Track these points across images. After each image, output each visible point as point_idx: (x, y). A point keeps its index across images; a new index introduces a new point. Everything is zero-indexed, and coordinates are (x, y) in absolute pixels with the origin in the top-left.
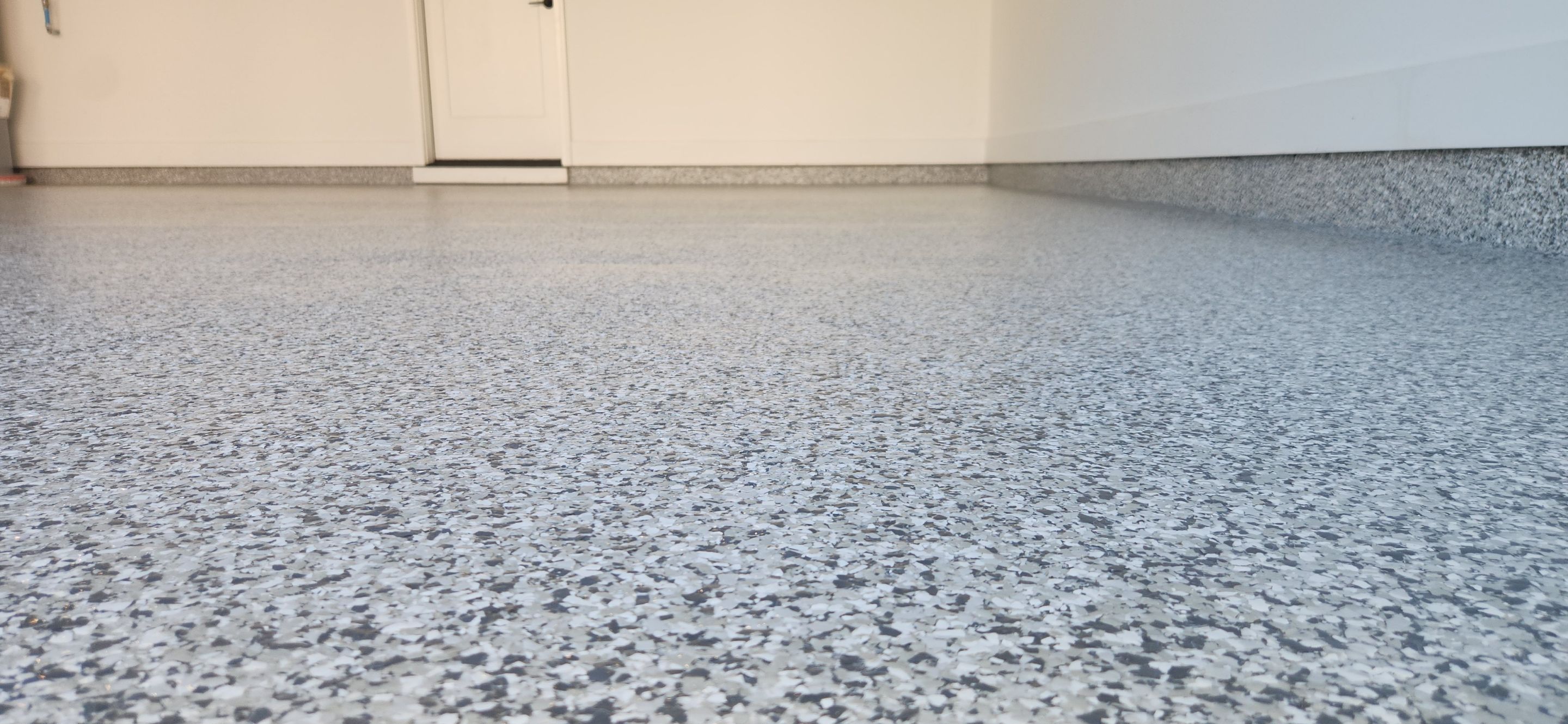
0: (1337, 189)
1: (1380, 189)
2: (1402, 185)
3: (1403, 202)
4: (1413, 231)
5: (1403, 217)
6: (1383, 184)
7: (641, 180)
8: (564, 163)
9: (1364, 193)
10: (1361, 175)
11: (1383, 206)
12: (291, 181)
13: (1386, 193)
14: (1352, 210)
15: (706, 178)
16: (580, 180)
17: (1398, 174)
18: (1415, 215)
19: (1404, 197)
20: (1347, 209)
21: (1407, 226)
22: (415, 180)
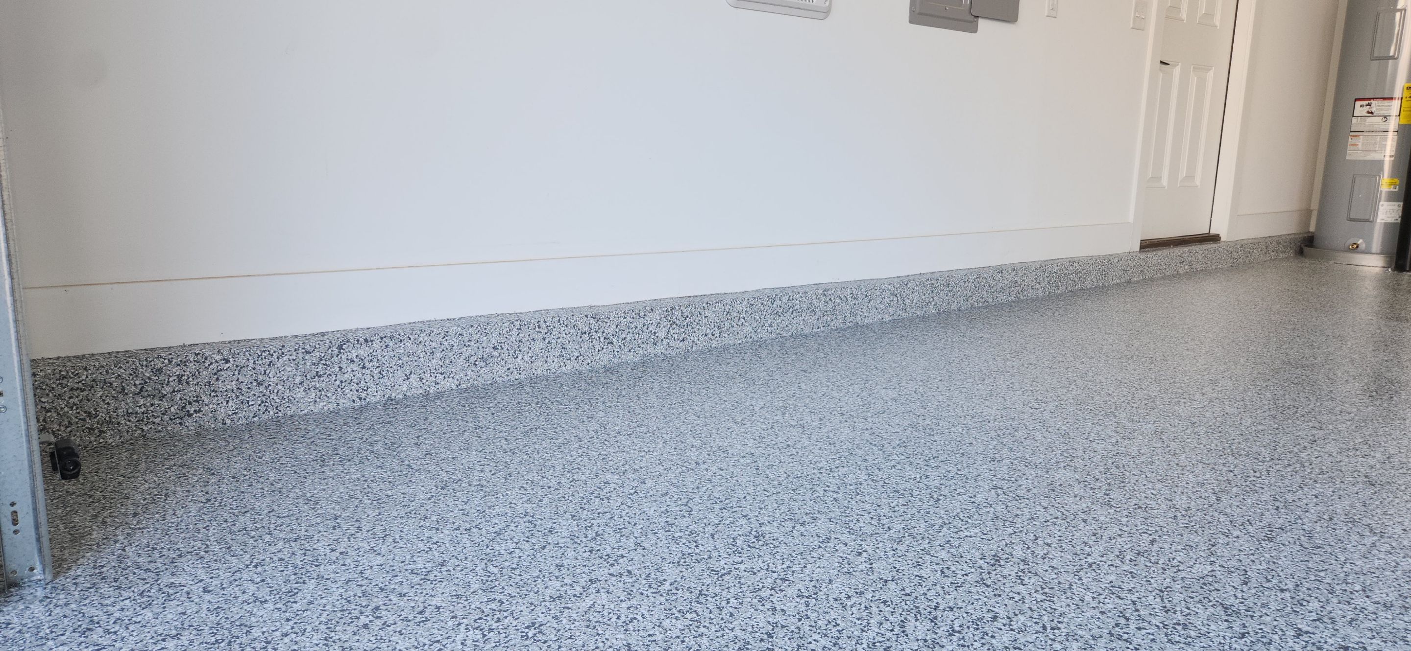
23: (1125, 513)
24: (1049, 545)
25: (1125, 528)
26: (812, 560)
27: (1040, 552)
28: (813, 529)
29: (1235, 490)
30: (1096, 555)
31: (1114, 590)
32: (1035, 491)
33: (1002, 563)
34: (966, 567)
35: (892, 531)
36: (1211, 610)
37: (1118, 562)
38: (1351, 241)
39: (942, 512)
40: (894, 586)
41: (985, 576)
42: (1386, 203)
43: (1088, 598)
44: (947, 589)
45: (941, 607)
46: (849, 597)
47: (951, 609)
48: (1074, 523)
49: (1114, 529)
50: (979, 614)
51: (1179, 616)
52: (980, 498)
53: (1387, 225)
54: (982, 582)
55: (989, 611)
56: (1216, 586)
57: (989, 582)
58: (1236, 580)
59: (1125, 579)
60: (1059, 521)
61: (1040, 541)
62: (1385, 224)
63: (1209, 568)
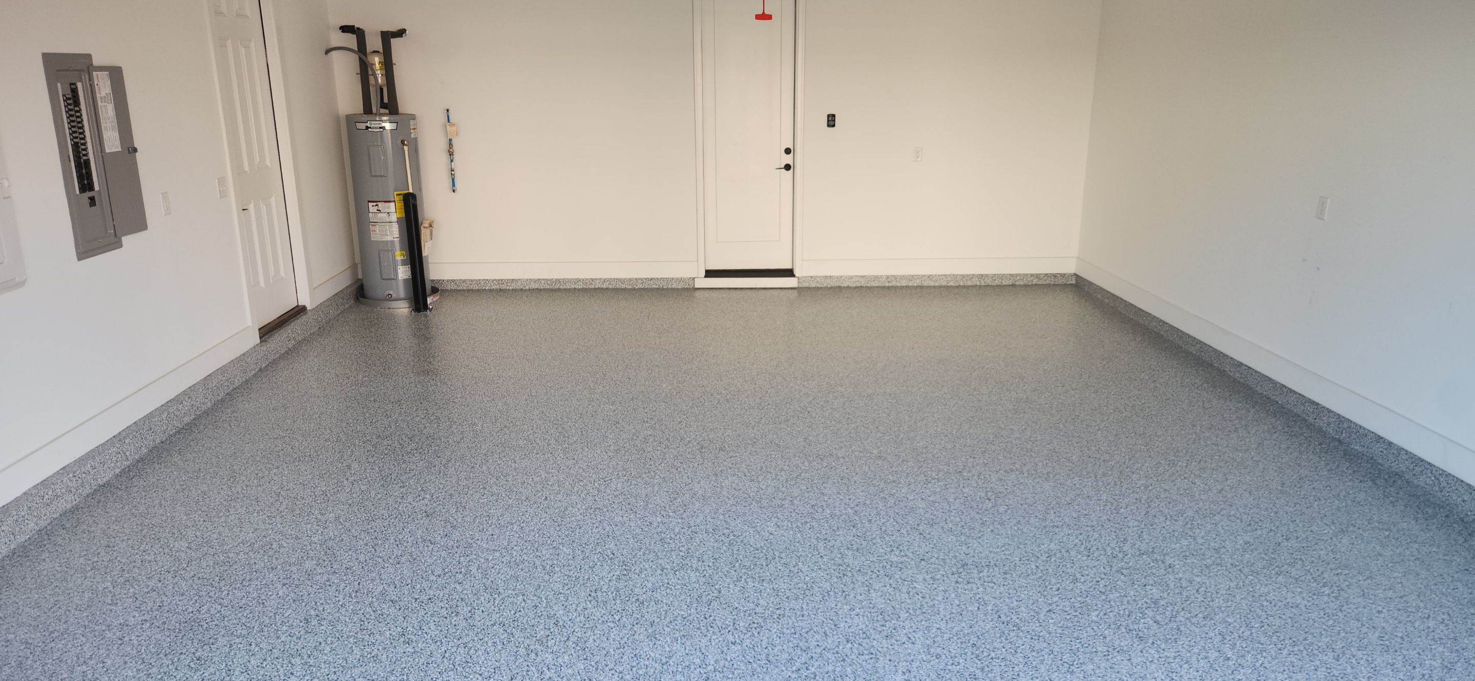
7: (845, 285)
12: (610, 287)
15: (889, 282)
16: (805, 284)
22: (696, 286)
23: (343, 574)
24: (322, 604)
25: (347, 582)
26: (233, 657)
27: (321, 609)
28: (219, 644)
29: (380, 542)
30: (342, 600)
31: (354, 612)
32: (302, 579)
33: (310, 620)
34: (297, 629)
35: (256, 628)
36: (388, 604)
37: (351, 599)
38: (387, 293)
39: (270, 609)
40: (275, 651)
41: (307, 629)
42: (401, 267)
43: (347, 620)
44: (296, 641)
45: (299, 649)
46: (262, 663)
47: (303, 648)
48: (326, 589)
49: (343, 585)
50: (314, 645)
51: (379, 612)
52: (281, 594)
53: (405, 281)
54: (307, 632)
55: (317, 642)
56: (387, 593)
57: (310, 631)
58: (392, 587)
59: (356, 606)
60: (320, 591)
61: (318, 604)
62: (404, 280)
63: (382, 587)
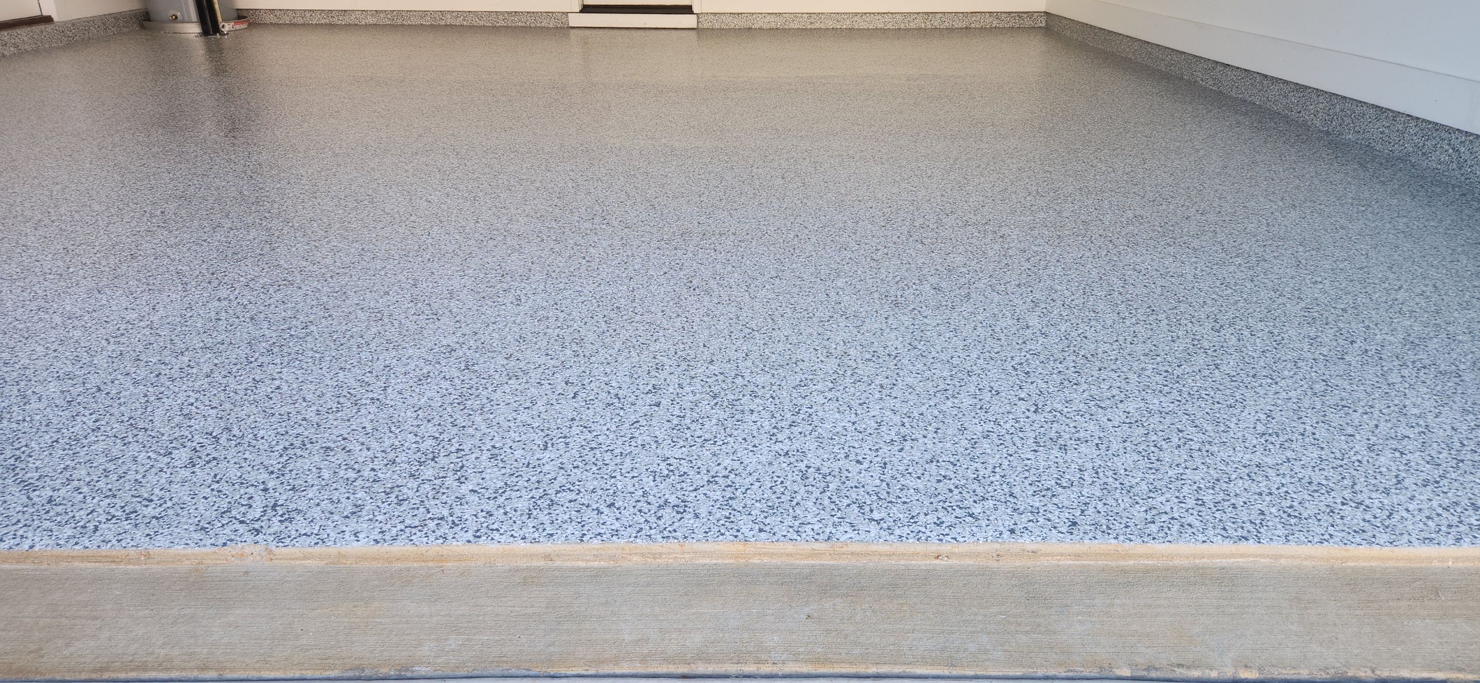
0: (1415, 138)
1: (1447, 147)
2: (1463, 149)
3: (1462, 160)
4: (1466, 179)
5: (1460, 169)
6: (1449, 145)
7: (756, 26)
8: (695, 10)
9: (1435, 146)
10: (1434, 135)
11: (1447, 158)
13: (1451, 151)
14: (1424, 154)
16: (706, 25)
17: (1461, 142)
18: (1469, 170)
19: (1463, 157)
20: (1420, 153)
21: (1462, 175)
22: (571, 25)
38: (172, 12)
